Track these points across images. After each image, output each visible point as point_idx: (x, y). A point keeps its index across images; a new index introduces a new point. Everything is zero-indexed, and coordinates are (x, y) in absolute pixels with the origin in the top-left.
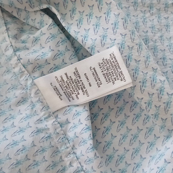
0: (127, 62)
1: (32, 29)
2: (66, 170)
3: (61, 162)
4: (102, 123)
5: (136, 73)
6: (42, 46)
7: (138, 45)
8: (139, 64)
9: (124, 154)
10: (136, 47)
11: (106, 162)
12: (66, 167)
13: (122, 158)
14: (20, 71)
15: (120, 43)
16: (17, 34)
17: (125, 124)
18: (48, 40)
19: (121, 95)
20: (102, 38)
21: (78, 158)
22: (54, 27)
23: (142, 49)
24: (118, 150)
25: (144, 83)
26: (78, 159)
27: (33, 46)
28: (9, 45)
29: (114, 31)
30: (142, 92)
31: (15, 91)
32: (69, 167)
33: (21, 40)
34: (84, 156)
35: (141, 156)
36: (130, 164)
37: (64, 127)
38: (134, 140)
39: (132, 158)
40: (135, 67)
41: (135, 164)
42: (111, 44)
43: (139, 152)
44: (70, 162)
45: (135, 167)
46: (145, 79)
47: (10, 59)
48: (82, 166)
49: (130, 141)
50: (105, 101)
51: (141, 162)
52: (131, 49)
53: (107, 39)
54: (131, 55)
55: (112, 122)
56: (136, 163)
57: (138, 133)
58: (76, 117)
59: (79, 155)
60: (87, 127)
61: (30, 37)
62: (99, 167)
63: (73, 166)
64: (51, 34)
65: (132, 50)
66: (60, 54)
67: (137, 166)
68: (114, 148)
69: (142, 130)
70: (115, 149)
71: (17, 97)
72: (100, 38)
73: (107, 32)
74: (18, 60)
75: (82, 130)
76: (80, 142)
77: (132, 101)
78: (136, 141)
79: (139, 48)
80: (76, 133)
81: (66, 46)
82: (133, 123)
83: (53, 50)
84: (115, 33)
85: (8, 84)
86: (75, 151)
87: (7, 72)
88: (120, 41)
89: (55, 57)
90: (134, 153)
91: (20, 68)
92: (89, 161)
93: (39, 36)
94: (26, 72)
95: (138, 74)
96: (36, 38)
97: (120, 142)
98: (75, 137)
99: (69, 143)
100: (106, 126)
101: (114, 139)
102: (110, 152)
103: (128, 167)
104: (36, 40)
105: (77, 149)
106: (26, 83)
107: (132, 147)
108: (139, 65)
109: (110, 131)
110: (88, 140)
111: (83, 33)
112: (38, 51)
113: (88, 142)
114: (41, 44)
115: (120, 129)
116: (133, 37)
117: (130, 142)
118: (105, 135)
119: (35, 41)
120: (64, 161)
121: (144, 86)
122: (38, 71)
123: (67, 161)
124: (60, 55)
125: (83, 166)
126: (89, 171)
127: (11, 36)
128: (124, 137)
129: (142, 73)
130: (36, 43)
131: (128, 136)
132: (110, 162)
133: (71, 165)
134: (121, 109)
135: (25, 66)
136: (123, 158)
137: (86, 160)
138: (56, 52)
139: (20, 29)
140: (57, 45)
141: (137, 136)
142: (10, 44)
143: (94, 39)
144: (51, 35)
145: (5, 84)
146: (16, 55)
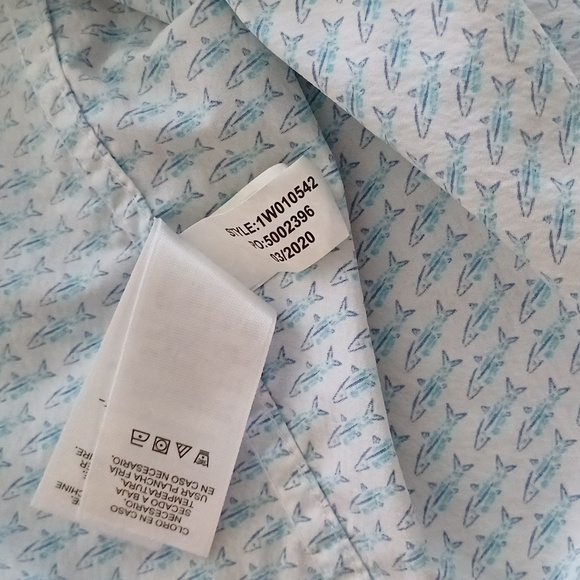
0: (492, 143)
1: (147, 26)
2: (286, 532)
3: (265, 502)
4: (410, 365)
5: (527, 183)
6: (178, 91)
7: (535, 73)
8: (536, 149)
9: (495, 480)
10: (525, 82)
11: (426, 509)
12: (284, 522)
13: (486, 494)
14: (112, 184)
15: (461, 69)
16: (89, 48)
17: (501, 368)
18: (196, 67)
19: (485, 257)
20: (387, 54)
21: (327, 489)
22: (214, 12)
23: (549, 89)
24: (472, 466)
25: (562, 221)
26: (325, 493)
27: (143, 90)
28: (63, 89)
29: (437, 18)
30: (558, 257)
31: (97, 255)
32: (296, 523)
33: (105, 69)
34: (347, 481)
35: (562, 487)
36: (520, 519)
37: (273, 378)
38: (534, 428)
39: (528, 497)
40: (524, 160)
41: (538, 519)
42: (425, 74)
43: (553, 475)
44: (298, 505)
45: (540, 530)
46: (567, 206)
47: (71, 142)
48: (341, 520)
49: (521, 434)
50: (422, 282)
51: (561, 509)
52: (503, 90)
53: (409, 57)
54: (504, 113)
55: (451, 359)
56: (542, 516)
57: (549, 402)
58: (318, 341)
59: (331, 481)
60: (356, 374)
61: (133, 58)
62: (404, 525)
63: (309, 520)
64: (204, 40)
65: (509, 94)
66: (244, 115)
67: (548, 526)
68: (455, 456)
69: (567, 390)
70: (463, 463)
71: (107, 273)
72: (381, 55)
73: (409, 28)
74: (98, 144)
75: (341, 387)
76: (335, 432)
77: (529, 282)
78: (543, 431)
79: (536, 84)
80: (319, 400)
81: (268, 81)
82: (532, 365)
83: (219, 103)
84: (440, 29)
85: (71, 230)
86: (314, 463)
87: (67, 188)
88: (461, 58)
89: (229, 127)
90: (535, 476)
91: (110, 173)
92: (369, 499)
93: (165, 52)
94: (130, 186)
95: (536, 188)
96: (153, 62)
97: (481, 436)
98: (316, 412)
99: (294, 437)
100: (427, 377)
101: (455, 423)
102: (442, 470)
103: (510, 528)
104: (155, 68)
105: (321, 457)
106: (135, 226)
107: (526, 455)
108: (539, 156)
109: (440, 393)
110: (363, 423)
111: (315, 37)
112: (160, 109)
113: (364, 431)
114: (172, 84)
115: (481, 388)
116: (513, 40)
117: (518, 433)
118: (424, 411)
119: (152, 72)
120: (276, 499)
121: (563, 233)
122: (171, 178)
123: (286, 499)
124: (245, 118)
125: (345, 520)
126: (367, 536)
127: (66, 58)
128: (496, 415)
129: (551, 185)
130: (157, 80)
131: (509, 414)
132: (442, 508)
133: (302, 514)
134: (485, 312)
135: (128, 164)
136: (494, 494)
137: (357, 497)
138: (229, 108)
139: (105, 29)
140: (233, 79)
141: (546, 412)
142: (66, 86)
143: (357, 62)
144: (207, 45)
145: (63, 232)
146: (89, 125)
